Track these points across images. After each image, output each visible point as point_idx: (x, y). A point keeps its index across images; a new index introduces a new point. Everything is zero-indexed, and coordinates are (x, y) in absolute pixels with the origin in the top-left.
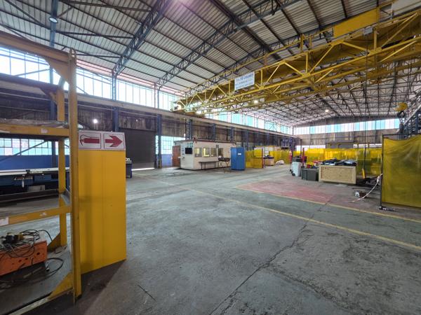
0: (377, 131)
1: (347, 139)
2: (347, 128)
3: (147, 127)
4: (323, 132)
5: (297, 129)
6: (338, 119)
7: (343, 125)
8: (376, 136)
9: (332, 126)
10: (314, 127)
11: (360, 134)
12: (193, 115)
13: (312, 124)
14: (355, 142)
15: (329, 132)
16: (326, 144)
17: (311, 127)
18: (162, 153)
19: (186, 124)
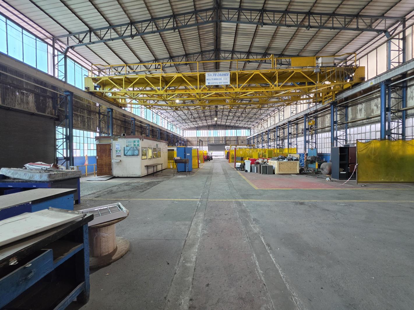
0: (237, 137)
1: (221, 142)
2: (221, 133)
3: (38, 108)
4: (206, 136)
5: (187, 131)
6: (216, 127)
7: (218, 131)
8: (237, 140)
9: (212, 131)
10: (199, 131)
11: (228, 139)
12: (114, 102)
13: (198, 128)
14: (226, 144)
15: (210, 136)
16: (209, 145)
17: (197, 131)
18: (74, 155)
19: (100, 113)
